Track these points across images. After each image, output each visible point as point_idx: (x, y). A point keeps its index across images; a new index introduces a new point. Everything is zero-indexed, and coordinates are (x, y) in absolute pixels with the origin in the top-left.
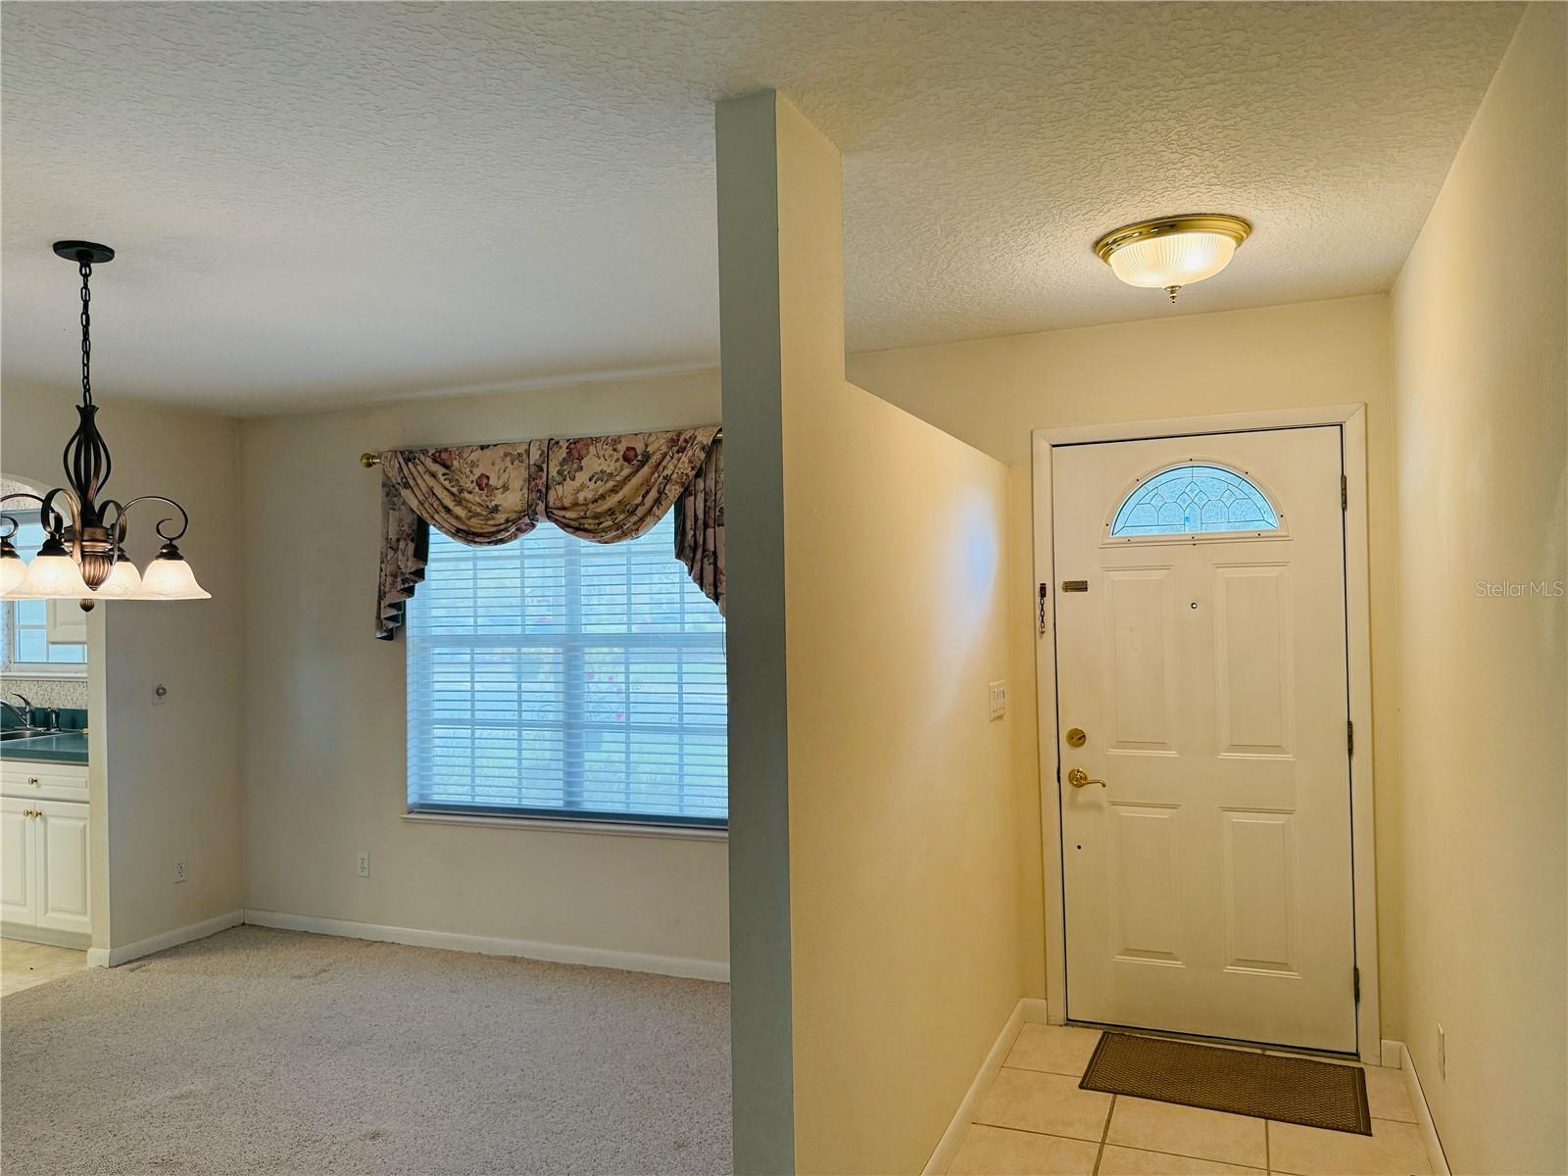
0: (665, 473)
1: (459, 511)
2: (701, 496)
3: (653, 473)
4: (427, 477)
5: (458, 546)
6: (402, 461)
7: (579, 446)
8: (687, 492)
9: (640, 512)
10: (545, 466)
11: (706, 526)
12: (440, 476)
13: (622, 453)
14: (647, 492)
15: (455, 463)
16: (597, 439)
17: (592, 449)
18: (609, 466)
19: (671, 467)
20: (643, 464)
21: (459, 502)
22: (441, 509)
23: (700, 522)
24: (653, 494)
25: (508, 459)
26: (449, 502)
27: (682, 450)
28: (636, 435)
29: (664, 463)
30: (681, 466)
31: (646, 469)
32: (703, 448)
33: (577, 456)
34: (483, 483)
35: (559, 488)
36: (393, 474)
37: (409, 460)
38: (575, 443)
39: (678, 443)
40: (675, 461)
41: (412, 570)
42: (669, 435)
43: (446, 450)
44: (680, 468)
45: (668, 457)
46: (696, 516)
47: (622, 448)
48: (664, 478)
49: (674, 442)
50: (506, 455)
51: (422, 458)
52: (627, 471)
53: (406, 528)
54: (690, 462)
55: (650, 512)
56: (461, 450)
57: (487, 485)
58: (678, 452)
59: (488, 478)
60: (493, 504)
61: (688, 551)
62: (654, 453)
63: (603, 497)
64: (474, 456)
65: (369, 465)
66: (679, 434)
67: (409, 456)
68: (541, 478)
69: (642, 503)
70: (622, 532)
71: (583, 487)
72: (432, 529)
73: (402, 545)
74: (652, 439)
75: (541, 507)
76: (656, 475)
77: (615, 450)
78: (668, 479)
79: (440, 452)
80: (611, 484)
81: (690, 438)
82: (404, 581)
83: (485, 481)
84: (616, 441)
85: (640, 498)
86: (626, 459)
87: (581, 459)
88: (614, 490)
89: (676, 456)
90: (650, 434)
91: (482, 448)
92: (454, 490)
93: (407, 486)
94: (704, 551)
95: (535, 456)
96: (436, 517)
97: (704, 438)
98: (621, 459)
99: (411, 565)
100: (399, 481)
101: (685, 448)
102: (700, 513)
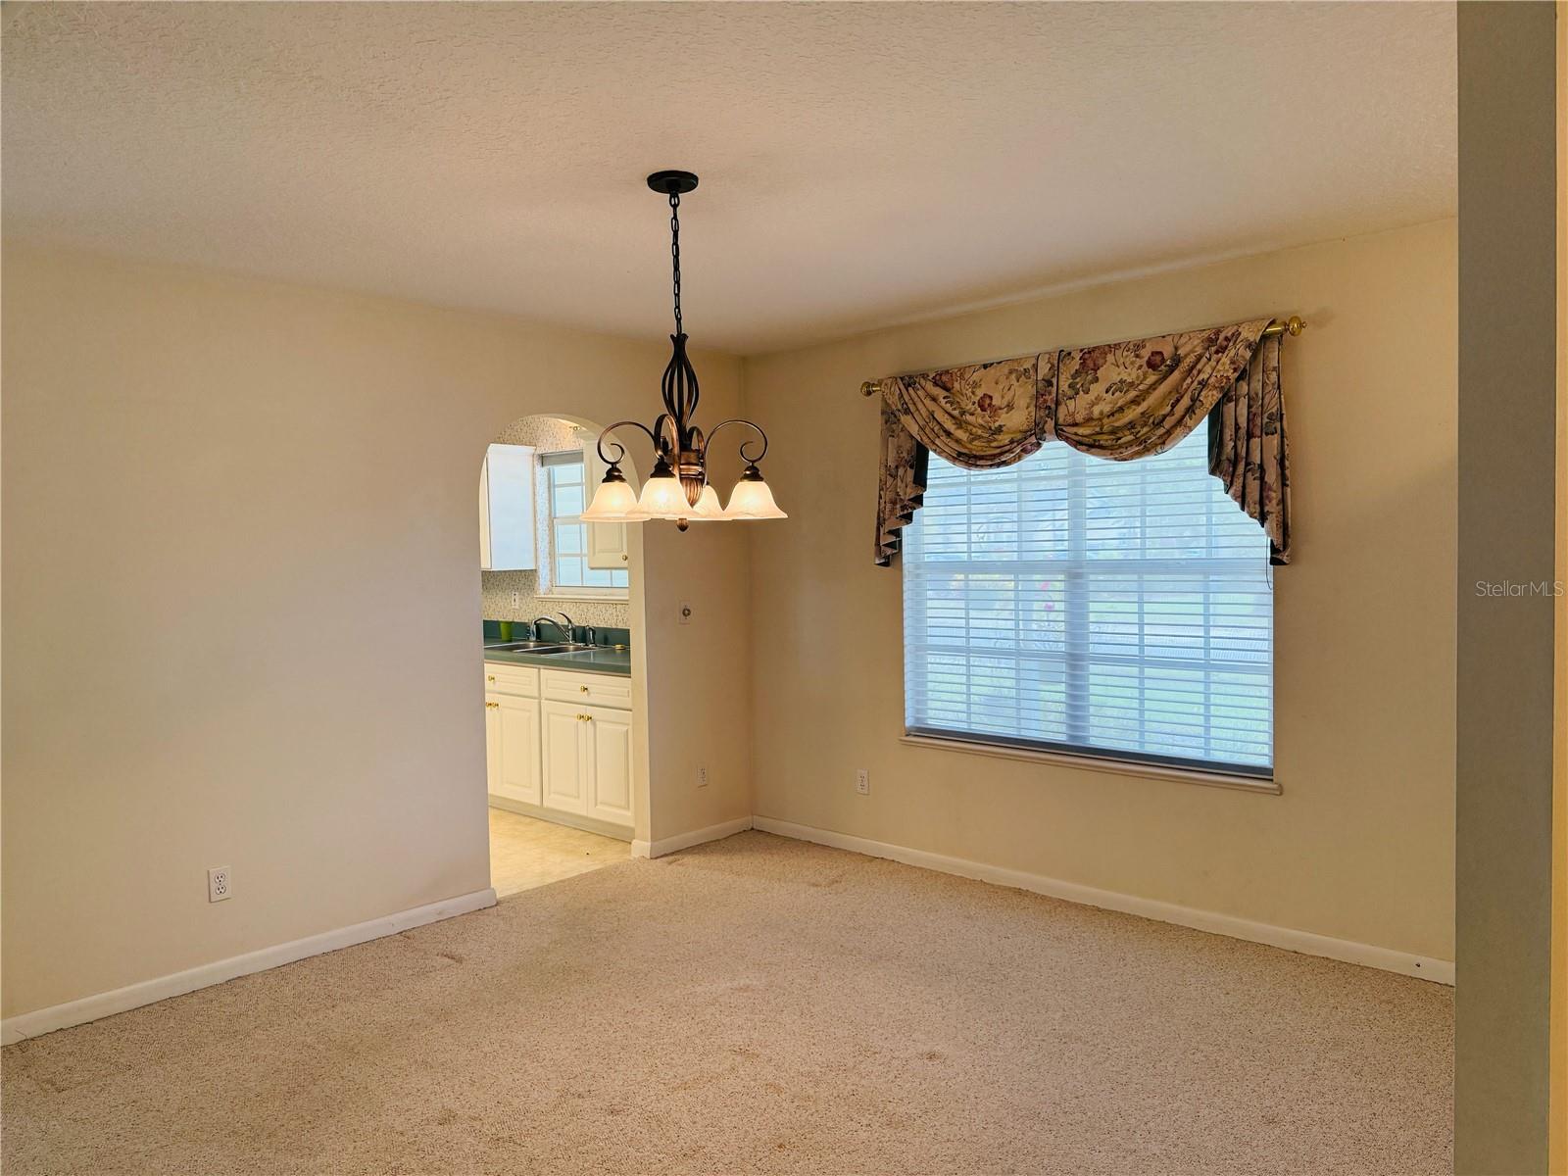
0: (1201, 377)
1: (960, 434)
2: (1243, 403)
3: (1184, 380)
4: (927, 402)
5: (959, 471)
6: (902, 387)
7: (1096, 354)
8: (1227, 396)
9: (1168, 423)
10: (1054, 381)
11: (1250, 435)
12: (941, 399)
13: (1146, 359)
14: (1178, 401)
15: (957, 385)
16: (1117, 346)
17: (1110, 358)
18: (1130, 375)
19: (1208, 369)
20: (1172, 369)
21: (960, 424)
22: (942, 433)
23: (1243, 432)
24: (1186, 401)
25: (1013, 376)
26: (949, 425)
27: (1222, 350)
28: (1164, 337)
29: (1199, 367)
30: (1223, 367)
31: (1176, 375)
32: (1249, 346)
33: (1091, 366)
34: (986, 403)
35: (1071, 404)
36: (894, 401)
37: (909, 385)
38: (1089, 352)
39: (1216, 342)
40: (1213, 363)
41: (912, 496)
42: (1205, 334)
43: (947, 372)
44: (1219, 371)
45: (1204, 360)
46: (1236, 424)
47: (1146, 353)
48: (1199, 383)
49: (1213, 341)
50: (1011, 372)
51: (923, 382)
52: (1152, 378)
53: (905, 454)
54: (1233, 362)
55: (1180, 422)
56: (962, 370)
57: (990, 405)
58: (1217, 352)
59: (991, 398)
60: (997, 424)
61: (1225, 465)
62: (1186, 356)
63: (1121, 409)
64: (976, 377)
65: (869, 393)
66: (1218, 332)
67: (909, 381)
68: (1050, 394)
69: (1171, 413)
70: (1145, 447)
71: (1098, 399)
72: (932, 455)
73: (901, 471)
74: (1183, 340)
75: (1050, 424)
76: (1189, 380)
77: (1137, 356)
78: (1203, 384)
79: (941, 375)
80: (1132, 394)
81: (1233, 334)
82: (903, 508)
83: (988, 401)
84: (1139, 346)
85: (1169, 408)
86: (1151, 365)
87: (1096, 369)
88: (1135, 402)
89: (1215, 357)
90: (1181, 335)
91: (985, 366)
92: (956, 413)
93: (907, 411)
94: (1247, 464)
95: (1044, 369)
96: (937, 442)
97: (1251, 334)
98: (1145, 367)
99: (911, 493)
100: (900, 407)
101: (1226, 347)
102: (1243, 422)
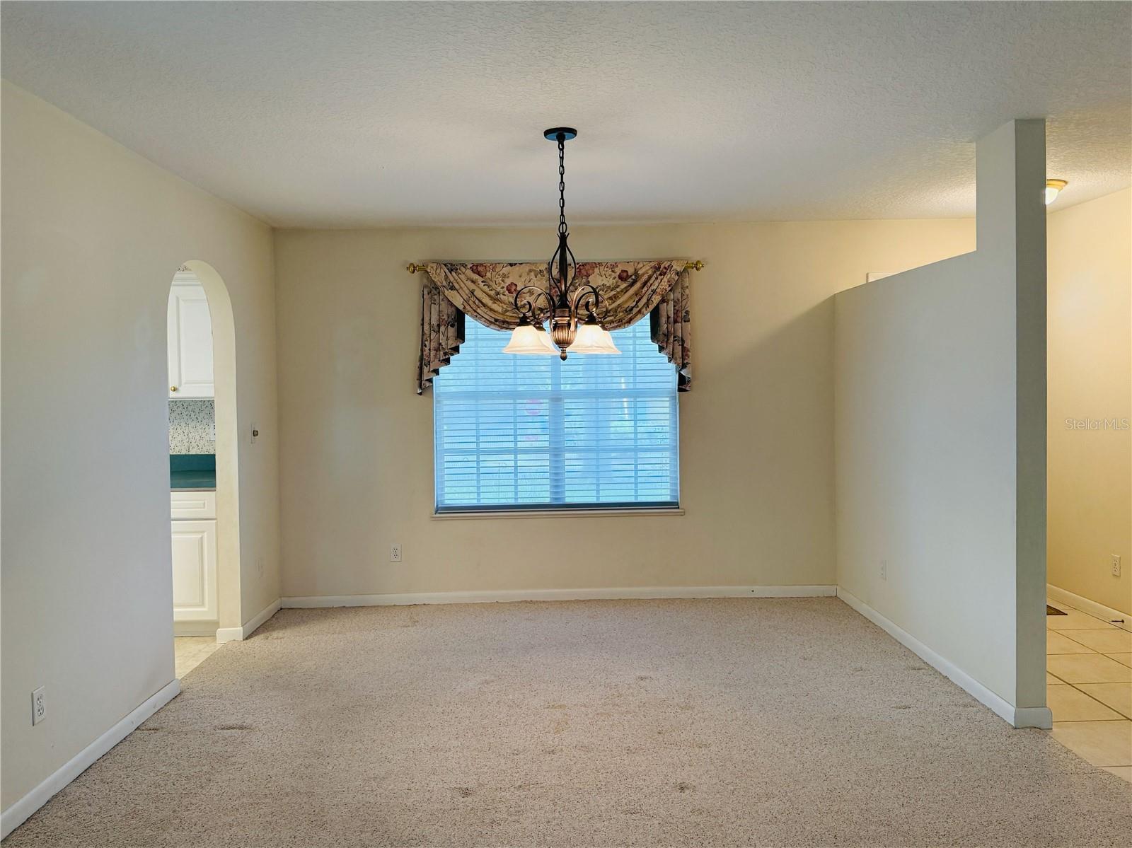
1: (495, 307)
2: (672, 303)
3: (642, 287)
4: (469, 283)
6: (447, 271)
7: (587, 267)
8: (662, 300)
11: (676, 322)
12: (480, 282)
13: (618, 274)
14: (640, 300)
15: (488, 275)
16: (600, 264)
17: (596, 270)
18: (609, 282)
19: (656, 284)
20: (634, 282)
21: (495, 300)
22: (481, 305)
23: (671, 320)
25: (532, 274)
26: (487, 300)
27: (663, 274)
28: (628, 262)
29: (651, 282)
30: (662, 284)
31: (638, 285)
32: (677, 273)
33: (586, 274)
34: (512, 288)
37: (452, 270)
38: (583, 265)
39: (660, 269)
40: (658, 280)
41: (453, 346)
42: (653, 264)
43: (482, 265)
45: (653, 279)
46: (668, 315)
47: (618, 271)
48: (651, 291)
49: (657, 268)
50: (530, 271)
51: (464, 270)
52: (624, 285)
53: (445, 317)
54: (669, 281)
55: (639, 312)
56: (494, 266)
57: (515, 290)
58: (661, 275)
59: (516, 285)
61: (662, 337)
62: (643, 274)
64: (505, 270)
65: (414, 271)
66: (659, 265)
67: (453, 267)
69: (636, 306)
70: (620, 324)
72: (467, 318)
73: (442, 329)
74: (641, 265)
76: (645, 289)
77: (613, 271)
78: (654, 292)
79: (477, 266)
80: (611, 292)
81: (669, 267)
82: (445, 354)
83: (514, 287)
84: (613, 266)
85: (635, 303)
86: (622, 278)
87: (588, 276)
89: (660, 277)
90: (639, 263)
91: (511, 265)
92: (492, 293)
93: (453, 288)
94: (674, 337)
96: (479, 311)
97: (678, 267)
98: (617, 278)
99: (452, 344)
101: (666, 273)
102: (672, 315)
